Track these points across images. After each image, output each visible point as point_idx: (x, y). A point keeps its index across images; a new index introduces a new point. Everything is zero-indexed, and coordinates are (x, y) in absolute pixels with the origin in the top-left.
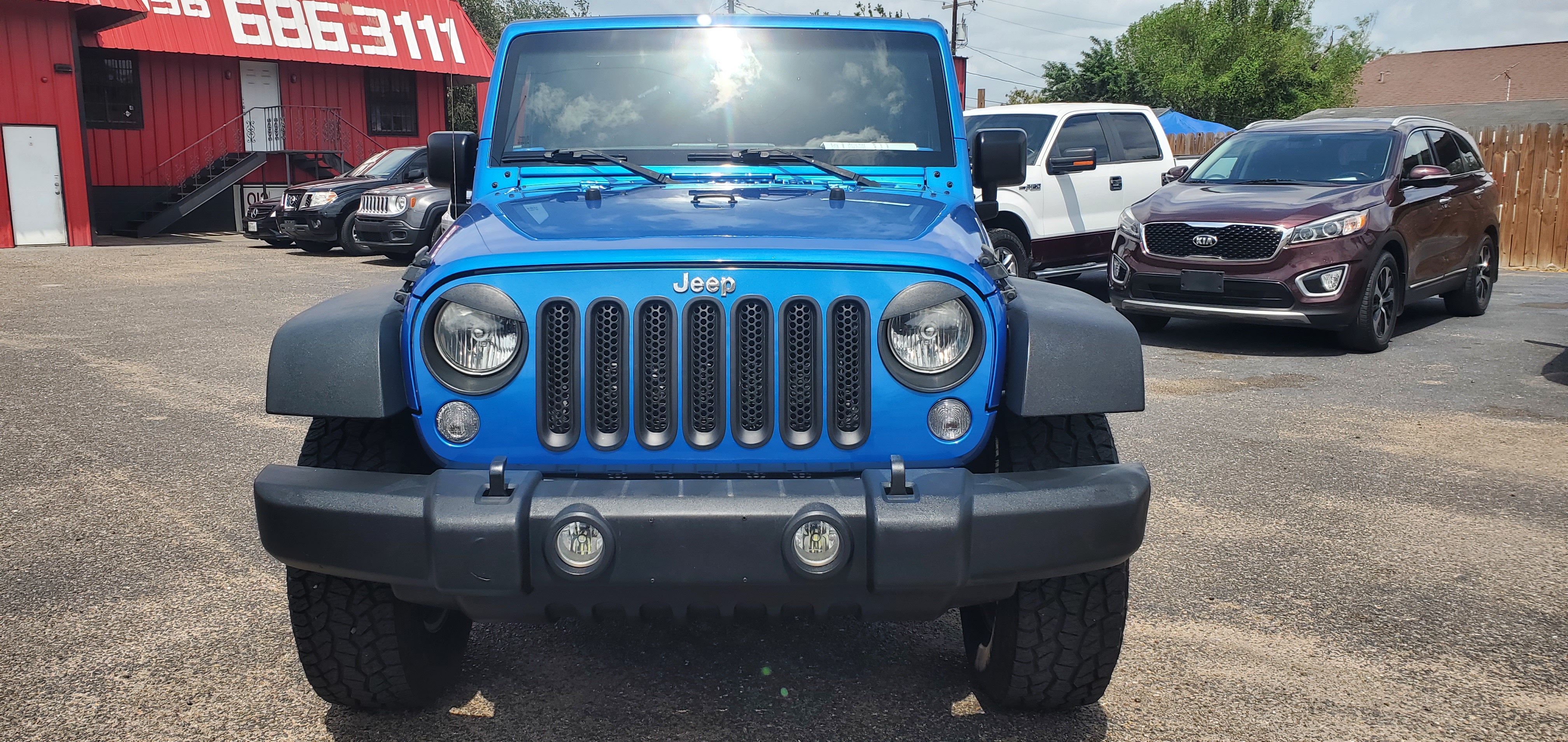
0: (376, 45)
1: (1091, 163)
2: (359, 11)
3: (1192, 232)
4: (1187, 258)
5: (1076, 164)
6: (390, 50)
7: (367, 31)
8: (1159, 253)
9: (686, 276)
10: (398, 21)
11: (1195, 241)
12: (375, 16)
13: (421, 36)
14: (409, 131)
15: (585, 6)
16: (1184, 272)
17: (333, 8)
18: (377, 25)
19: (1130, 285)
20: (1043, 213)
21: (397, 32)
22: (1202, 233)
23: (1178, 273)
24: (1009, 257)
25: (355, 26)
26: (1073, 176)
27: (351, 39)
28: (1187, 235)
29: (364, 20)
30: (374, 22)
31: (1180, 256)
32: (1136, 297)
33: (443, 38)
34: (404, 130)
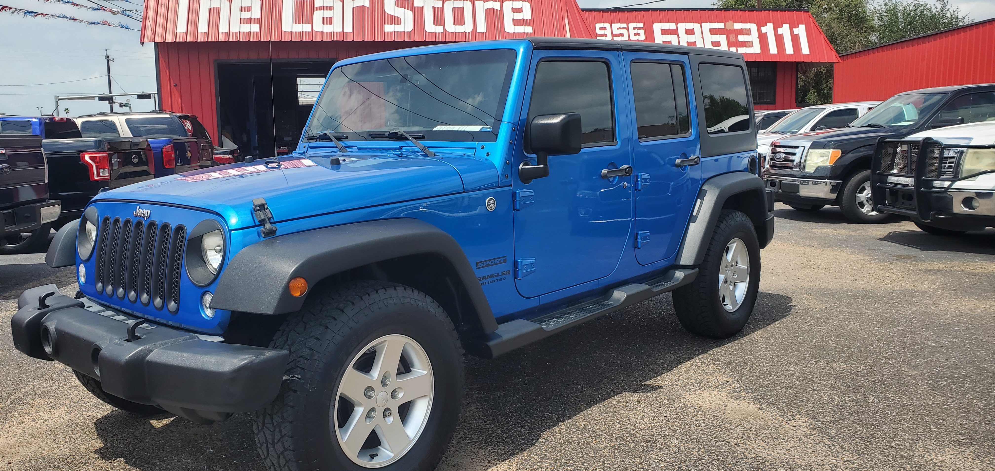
0: (746, 47)
2: (738, 26)
6: (756, 49)
7: (741, 38)
10: (764, 30)
12: (748, 28)
13: (779, 39)
14: (768, 101)
17: (721, 26)
18: (749, 34)
21: (763, 38)
25: (734, 35)
27: (730, 45)
29: (741, 32)
30: (747, 32)
33: (795, 39)
34: (765, 100)
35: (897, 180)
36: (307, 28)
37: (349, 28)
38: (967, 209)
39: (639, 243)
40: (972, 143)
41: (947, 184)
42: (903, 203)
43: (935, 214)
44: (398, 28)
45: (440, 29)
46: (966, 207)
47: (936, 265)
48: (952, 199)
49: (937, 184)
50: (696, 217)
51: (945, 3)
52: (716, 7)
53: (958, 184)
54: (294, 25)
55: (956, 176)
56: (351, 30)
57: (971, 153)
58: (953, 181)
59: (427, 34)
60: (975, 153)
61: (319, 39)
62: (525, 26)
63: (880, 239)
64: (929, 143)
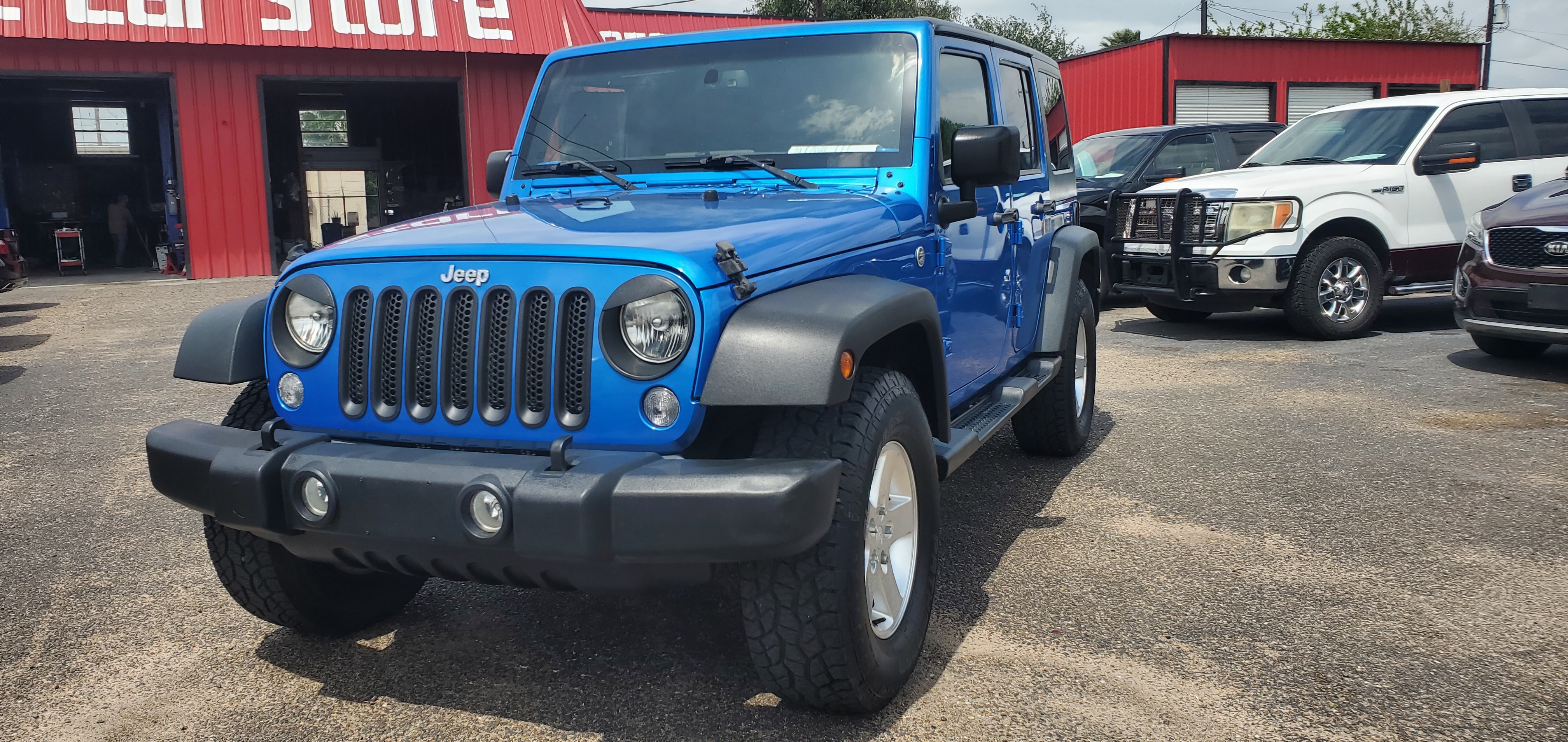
1: (1472, 159)
3: (1544, 239)
4: (1537, 269)
5: (1452, 161)
8: (1504, 264)
9: (452, 267)
11: (1547, 249)
15: (1048, 20)
16: (1531, 285)
19: (1471, 301)
20: (1407, 220)
22: (1557, 239)
23: (1523, 287)
24: (1357, 269)
26: (1455, 177)
28: (1538, 241)
31: (1530, 266)
32: (1478, 316)
35: (1139, 249)
36: (116, 18)
37: (196, 21)
38: (1237, 283)
39: (1019, 320)
40: (1238, 195)
41: (1210, 250)
42: (1149, 279)
43: (1197, 291)
44: (286, 25)
45: (358, 29)
46: (1235, 280)
47: (1214, 357)
48: (1217, 269)
49: (1197, 250)
50: (1053, 285)
51: (1047, 23)
52: (751, 13)
53: (1227, 250)
54: (90, 12)
55: (1221, 239)
56: (200, 25)
57: (1237, 208)
58: (1220, 247)
59: (338, 37)
60: (1241, 208)
61: (140, 39)
62: (500, 29)
63: (1112, 330)
64: (1186, 196)
